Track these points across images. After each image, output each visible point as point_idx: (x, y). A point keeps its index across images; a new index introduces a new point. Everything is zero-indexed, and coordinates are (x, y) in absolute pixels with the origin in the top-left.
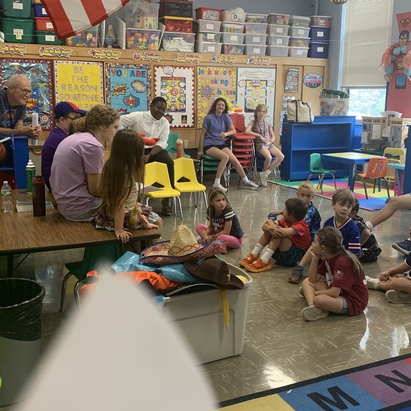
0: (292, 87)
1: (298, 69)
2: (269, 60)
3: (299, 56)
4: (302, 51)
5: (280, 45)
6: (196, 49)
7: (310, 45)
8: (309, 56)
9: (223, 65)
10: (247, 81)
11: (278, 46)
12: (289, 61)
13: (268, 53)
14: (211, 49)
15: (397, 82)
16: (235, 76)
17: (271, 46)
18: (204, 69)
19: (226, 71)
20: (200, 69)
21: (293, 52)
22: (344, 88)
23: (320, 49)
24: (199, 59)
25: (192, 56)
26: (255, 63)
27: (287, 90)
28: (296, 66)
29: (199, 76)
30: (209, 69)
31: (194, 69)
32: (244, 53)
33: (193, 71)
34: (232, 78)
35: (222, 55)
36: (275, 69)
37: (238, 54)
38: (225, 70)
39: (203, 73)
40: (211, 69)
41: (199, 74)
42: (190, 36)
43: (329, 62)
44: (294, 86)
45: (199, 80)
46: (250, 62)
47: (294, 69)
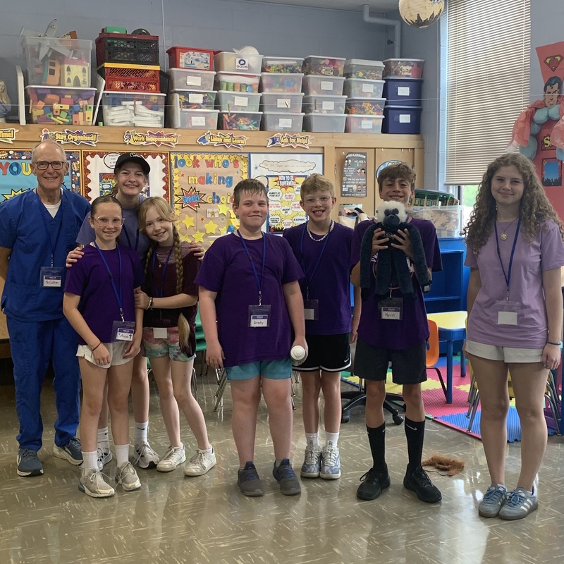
0: (355, 187)
1: (365, 154)
2: (309, 140)
3: (365, 131)
4: (371, 122)
5: (329, 111)
6: (168, 122)
7: (386, 112)
8: (385, 130)
9: (223, 150)
10: (269, 178)
11: (325, 114)
12: (347, 141)
13: (307, 126)
14: (198, 121)
15: (544, 172)
16: (245, 170)
17: (312, 114)
18: (186, 157)
19: (227, 161)
20: (176, 158)
21: (354, 125)
22: (451, 187)
23: (405, 119)
24: (175, 140)
25: (159, 135)
26: (283, 145)
27: (345, 192)
28: (362, 150)
29: (175, 171)
30: (195, 157)
31: (164, 157)
32: (262, 128)
33: (164, 162)
34: (240, 172)
35: (220, 132)
36: (321, 156)
37: (251, 130)
38: (226, 157)
39: (183, 166)
40: (199, 157)
41: (176, 167)
42: (156, 98)
43: (422, 140)
44: (359, 185)
45: (176, 178)
46: (273, 143)
47: (357, 155)
